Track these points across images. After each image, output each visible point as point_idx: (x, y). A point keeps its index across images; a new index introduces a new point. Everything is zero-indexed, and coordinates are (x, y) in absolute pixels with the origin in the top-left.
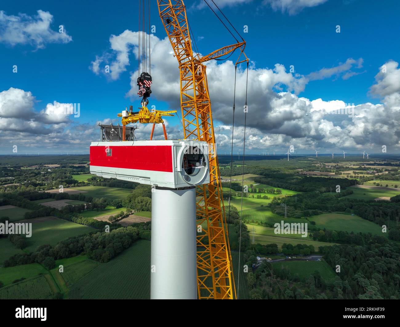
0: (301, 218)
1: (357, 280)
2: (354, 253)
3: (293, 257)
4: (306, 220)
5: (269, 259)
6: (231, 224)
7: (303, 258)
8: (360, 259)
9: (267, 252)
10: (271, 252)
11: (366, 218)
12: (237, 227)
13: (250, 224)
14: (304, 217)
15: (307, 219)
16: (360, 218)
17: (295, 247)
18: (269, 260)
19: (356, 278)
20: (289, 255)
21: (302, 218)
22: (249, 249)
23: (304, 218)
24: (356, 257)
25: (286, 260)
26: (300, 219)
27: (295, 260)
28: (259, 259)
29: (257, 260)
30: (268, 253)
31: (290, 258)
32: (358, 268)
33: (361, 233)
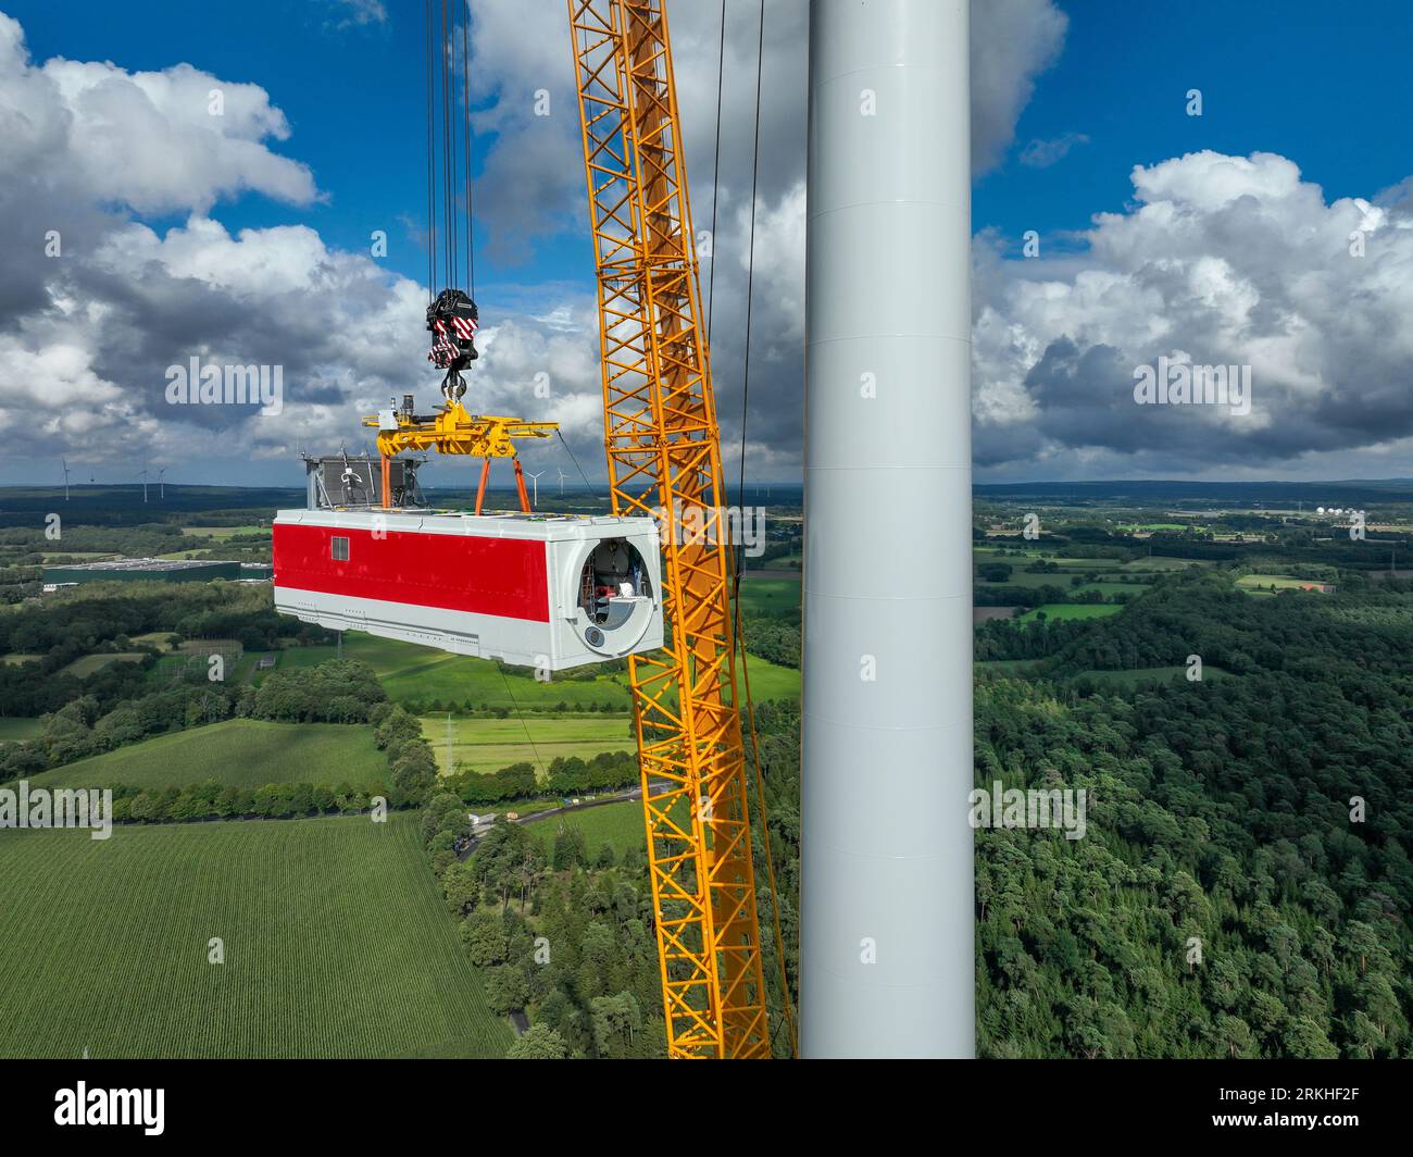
0: (595, 680)
1: (778, 825)
2: (764, 755)
3: (587, 798)
4: (612, 683)
5: (509, 815)
6: (356, 722)
7: (616, 795)
8: (780, 768)
9: (501, 795)
10: (514, 794)
11: (780, 660)
12: (382, 727)
13: (428, 717)
14: (605, 674)
15: (614, 680)
16: (764, 663)
17: (591, 764)
18: (511, 816)
19: (778, 818)
20: (572, 793)
21: (598, 678)
22: (437, 792)
23: (604, 677)
24: (768, 766)
25: (562, 811)
26: (595, 684)
27: (593, 804)
28: (476, 820)
29: (469, 824)
30: (504, 798)
31: (576, 801)
32: (778, 795)
33: (771, 701)
